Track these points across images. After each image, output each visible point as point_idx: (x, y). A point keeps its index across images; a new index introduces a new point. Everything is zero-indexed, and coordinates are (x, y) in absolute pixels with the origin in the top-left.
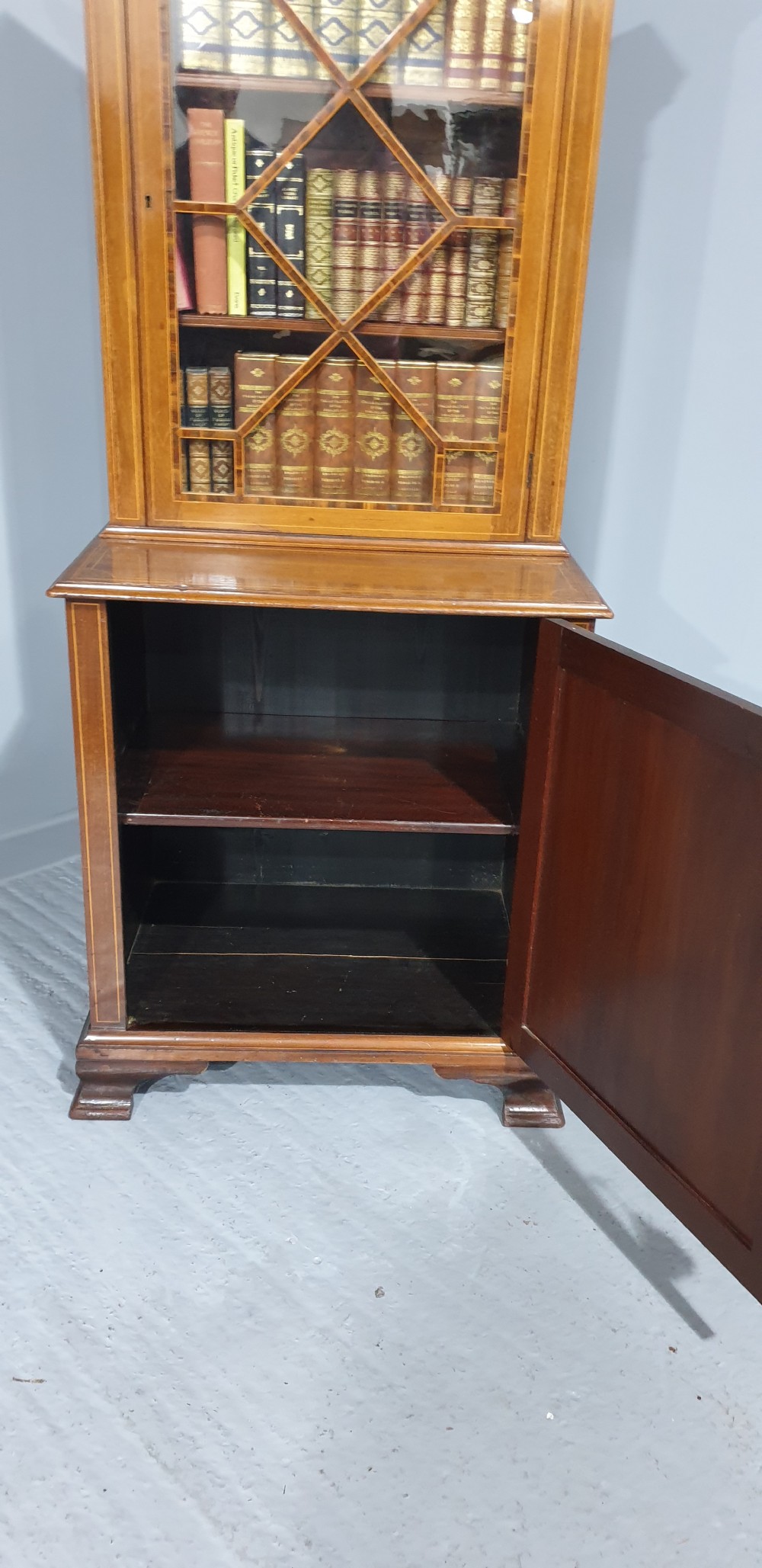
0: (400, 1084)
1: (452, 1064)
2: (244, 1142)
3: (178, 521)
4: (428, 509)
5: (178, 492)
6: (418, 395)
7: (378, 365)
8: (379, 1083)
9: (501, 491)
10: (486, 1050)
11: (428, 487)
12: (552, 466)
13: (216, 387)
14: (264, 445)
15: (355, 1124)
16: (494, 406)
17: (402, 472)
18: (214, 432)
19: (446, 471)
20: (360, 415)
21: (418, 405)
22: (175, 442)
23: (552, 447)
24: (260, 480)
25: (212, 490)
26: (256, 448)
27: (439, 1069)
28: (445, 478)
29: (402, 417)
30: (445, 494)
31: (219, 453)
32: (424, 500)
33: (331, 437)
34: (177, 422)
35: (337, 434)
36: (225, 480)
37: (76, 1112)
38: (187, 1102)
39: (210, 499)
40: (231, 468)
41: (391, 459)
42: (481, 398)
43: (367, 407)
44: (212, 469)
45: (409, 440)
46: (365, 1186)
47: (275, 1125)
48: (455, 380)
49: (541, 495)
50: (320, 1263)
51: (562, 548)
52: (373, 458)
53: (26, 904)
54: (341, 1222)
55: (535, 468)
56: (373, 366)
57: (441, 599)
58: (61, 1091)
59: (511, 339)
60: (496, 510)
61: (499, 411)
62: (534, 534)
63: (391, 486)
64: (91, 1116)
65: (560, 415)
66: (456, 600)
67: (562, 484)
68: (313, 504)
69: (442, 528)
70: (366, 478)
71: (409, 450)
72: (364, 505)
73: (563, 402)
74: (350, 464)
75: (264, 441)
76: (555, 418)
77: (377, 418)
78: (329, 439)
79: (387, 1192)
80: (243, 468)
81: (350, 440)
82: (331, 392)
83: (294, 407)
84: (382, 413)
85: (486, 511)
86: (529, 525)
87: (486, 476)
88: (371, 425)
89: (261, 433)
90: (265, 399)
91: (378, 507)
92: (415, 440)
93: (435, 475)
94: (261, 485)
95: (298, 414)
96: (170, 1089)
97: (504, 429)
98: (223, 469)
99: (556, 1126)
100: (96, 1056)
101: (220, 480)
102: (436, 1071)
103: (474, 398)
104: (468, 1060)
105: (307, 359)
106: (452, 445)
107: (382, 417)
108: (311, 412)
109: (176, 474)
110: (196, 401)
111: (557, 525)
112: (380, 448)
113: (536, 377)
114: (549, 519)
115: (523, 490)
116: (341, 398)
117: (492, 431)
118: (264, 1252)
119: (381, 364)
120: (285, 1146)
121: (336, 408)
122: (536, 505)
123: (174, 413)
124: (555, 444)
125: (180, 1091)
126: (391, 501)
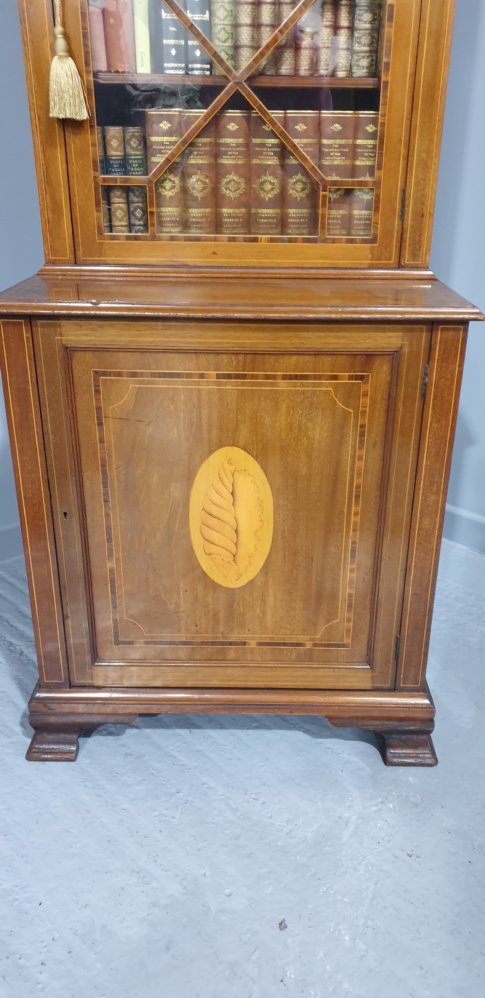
0: (299, 729)
1: (342, 715)
2: (168, 781)
3: (102, 259)
4: (315, 241)
5: (100, 233)
6: (305, 141)
7: (270, 114)
8: (281, 728)
9: (378, 224)
10: (370, 703)
11: (314, 223)
12: (421, 200)
13: (130, 140)
14: (173, 190)
15: (262, 764)
16: (371, 148)
17: (291, 211)
18: (129, 178)
19: (330, 209)
20: (254, 161)
21: (305, 149)
22: (96, 189)
23: (422, 181)
24: (171, 222)
25: (130, 232)
26: (166, 193)
27: (330, 718)
28: (329, 215)
29: (292, 161)
30: (328, 229)
31: (136, 199)
32: (310, 234)
33: (230, 181)
34: (97, 171)
35: (235, 178)
36: (141, 223)
37: (32, 755)
38: (124, 746)
39: (128, 238)
40: (145, 212)
41: (282, 200)
42: (359, 142)
43: (261, 153)
44: (130, 214)
45: (297, 182)
46: (270, 821)
47: (195, 764)
48: (336, 125)
49: (412, 227)
50: (231, 895)
51: (431, 273)
52: (267, 199)
53: (10, 583)
54: (249, 856)
55: (407, 202)
56: (265, 114)
57: (328, 307)
58: (22, 736)
59: (386, 83)
60: (373, 241)
61: (375, 153)
62: (406, 261)
63: (283, 223)
64: (44, 758)
65: (429, 152)
66: (342, 307)
67: (431, 215)
68: (216, 239)
69: (327, 258)
70: (261, 218)
71: (296, 191)
72: (259, 239)
73: (431, 141)
74: (247, 206)
75: (173, 187)
76: (424, 155)
77: (269, 163)
78: (228, 183)
79: (289, 827)
80: (154, 210)
81: (246, 183)
82: (229, 140)
83: (197, 155)
84: (273, 157)
85: (364, 241)
86: (402, 253)
87: (364, 212)
88: (265, 169)
89: (170, 180)
90: (170, 149)
91: (272, 240)
92: (302, 182)
93: (320, 211)
94: (172, 227)
95: (201, 162)
96: (110, 734)
97: (380, 168)
98: (139, 213)
99: (430, 765)
100: (45, 710)
101: (137, 223)
102: (329, 720)
103: (353, 142)
104: (356, 711)
105: (205, 111)
106: (335, 183)
107: (273, 161)
108: (212, 160)
109: (97, 217)
110: (113, 153)
111: (426, 253)
112: (272, 189)
113: (407, 119)
114: (420, 247)
115: (397, 222)
116: (238, 145)
117: (369, 172)
118: (182, 884)
119: (272, 113)
120: (204, 784)
121: (233, 155)
122: (408, 235)
123: (94, 161)
124: (424, 180)
125: (118, 735)
126: (282, 235)
